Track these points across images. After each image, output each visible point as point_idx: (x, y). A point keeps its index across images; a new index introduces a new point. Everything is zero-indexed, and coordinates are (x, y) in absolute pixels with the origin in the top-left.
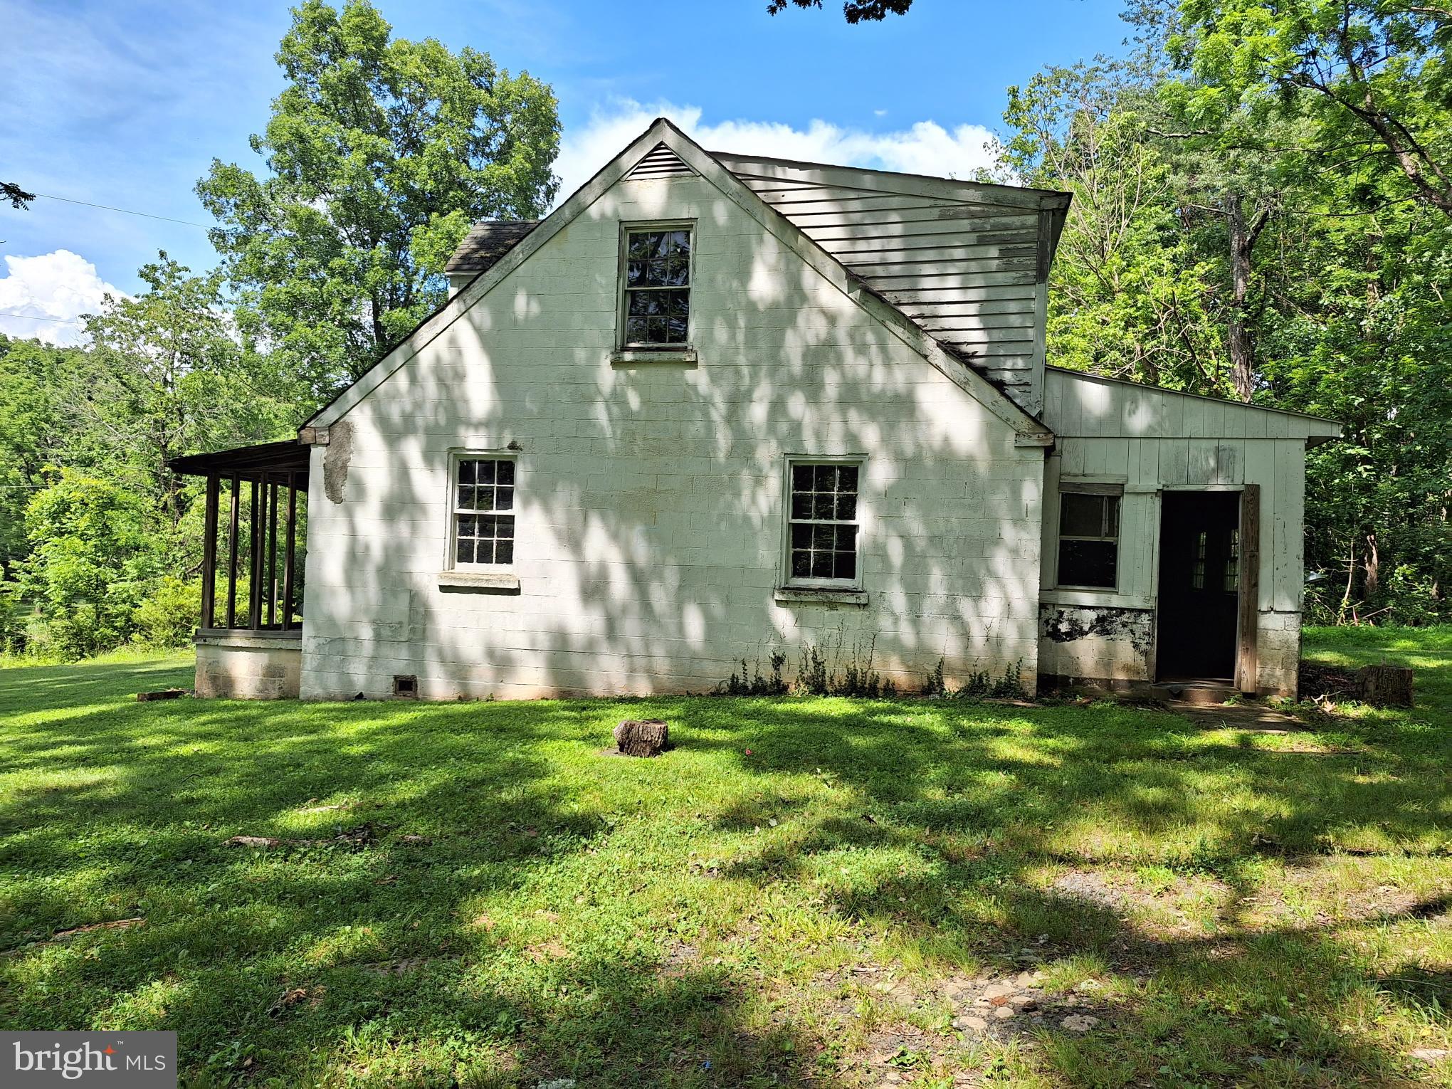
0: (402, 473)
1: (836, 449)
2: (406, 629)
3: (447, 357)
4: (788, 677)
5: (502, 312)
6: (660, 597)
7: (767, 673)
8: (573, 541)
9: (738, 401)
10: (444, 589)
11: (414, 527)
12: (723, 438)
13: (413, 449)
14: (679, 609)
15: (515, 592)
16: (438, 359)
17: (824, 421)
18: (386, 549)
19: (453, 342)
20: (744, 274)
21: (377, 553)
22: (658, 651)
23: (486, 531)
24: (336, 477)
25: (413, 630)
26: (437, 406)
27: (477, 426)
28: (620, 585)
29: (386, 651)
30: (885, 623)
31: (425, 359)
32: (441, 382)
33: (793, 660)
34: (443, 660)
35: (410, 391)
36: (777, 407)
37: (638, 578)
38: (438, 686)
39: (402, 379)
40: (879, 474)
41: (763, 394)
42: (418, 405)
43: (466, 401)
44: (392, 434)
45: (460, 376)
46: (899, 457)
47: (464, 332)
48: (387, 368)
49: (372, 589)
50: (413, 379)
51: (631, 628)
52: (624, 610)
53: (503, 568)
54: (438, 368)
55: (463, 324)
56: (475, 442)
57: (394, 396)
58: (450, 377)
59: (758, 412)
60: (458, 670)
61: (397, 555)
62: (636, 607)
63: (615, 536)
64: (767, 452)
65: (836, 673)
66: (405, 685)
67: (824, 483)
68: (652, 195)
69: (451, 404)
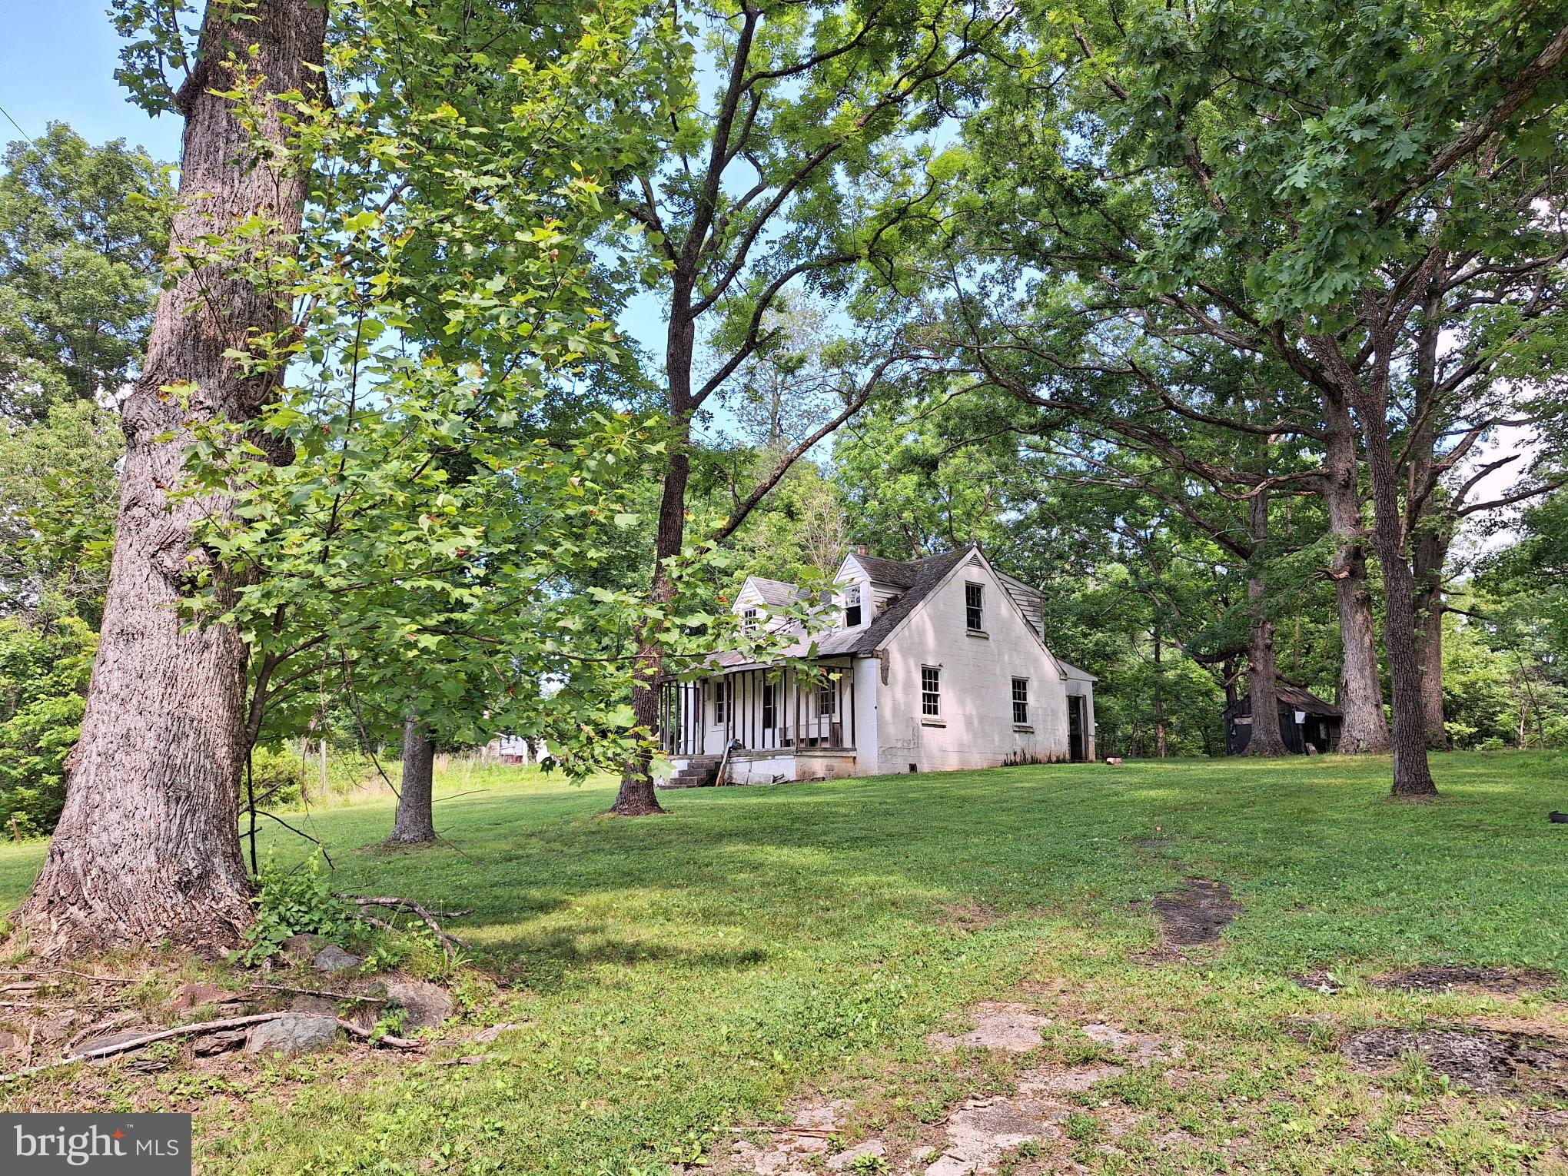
0: (907, 671)
1: (1023, 675)
2: (913, 742)
3: (920, 625)
4: (1018, 760)
5: (936, 607)
6: (987, 728)
7: (1013, 758)
8: (962, 703)
9: (1001, 653)
10: (923, 724)
11: (912, 695)
12: (998, 666)
13: (912, 662)
14: (992, 732)
15: (944, 727)
16: (917, 625)
17: (1021, 661)
18: (905, 705)
19: (922, 618)
20: (999, 607)
21: (902, 708)
22: (988, 749)
23: (930, 701)
24: (884, 672)
25: (915, 743)
26: (918, 644)
27: (930, 653)
28: (976, 722)
29: (906, 752)
30: (1038, 738)
31: (913, 625)
32: (919, 635)
33: (1019, 753)
34: (926, 755)
35: (910, 637)
36: (1010, 656)
37: (981, 719)
38: (926, 768)
39: (906, 631)
40: (1034, 683)
41: (1006, 652)
42: (912, 643)
43: (927, 643)
44: (905, 652)
45: (925, 634)
46: (1037, 677)
47: (926, 616)
49: (901, 723)
50: (911, 632)
51: (980, 740)
52: (978, 731)
53: (936, 716)
54: (918, 628)
55: (924, 612)
56: (931, 663)
57: (904, 637)
58: (921, 632)
59: (1005, 657)
60: (931, 757)
61: (908, 706)
62: (981, 731)
63: (973, 701)
64: (1008, 672)
65: (1028, 756)
66: (913, 768)
67: (1020, 686)
68: (975, 575)
69: (922, 643)
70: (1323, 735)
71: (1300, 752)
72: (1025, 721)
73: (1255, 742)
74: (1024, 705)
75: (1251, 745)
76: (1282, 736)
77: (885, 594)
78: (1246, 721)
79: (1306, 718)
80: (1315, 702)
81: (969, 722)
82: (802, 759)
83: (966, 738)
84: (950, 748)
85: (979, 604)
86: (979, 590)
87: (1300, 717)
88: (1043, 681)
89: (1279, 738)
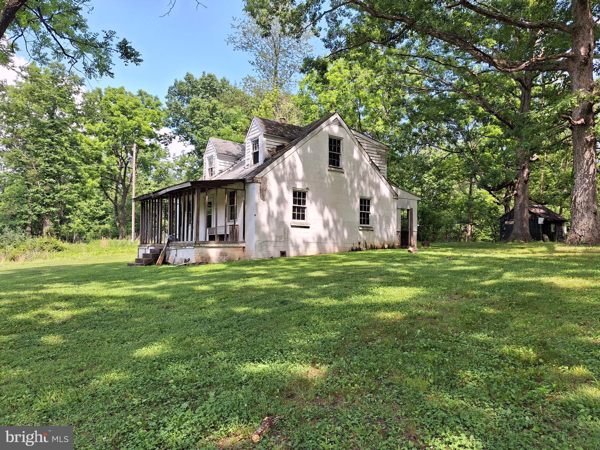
0: (281, 192)
1: (368, 196)
2: (283, 237)
3: (292, 161)
4: (361, 247)
5: (305, 151)
6: (339, 227)
7: (358, 246)
8: (322, 212)
9: (352, 182)
10: (292, 226)
11: (285, 207)
12: (349, 190)
13: (284, 185)
14: (343, 230)
15: (308, 227)
16: (290, 161)
17: (366, 188)
18: (278, 214)
19: (293, 157)
20: (352, 153)
21: (275, 215)
22: (339, 241)
23: (299, 211)
24: (263, 192)
25: (285, 238)
26: (290, 174)
27: (299, 181)
28: (331, 224)
29: (278, 244)
30: (376, 234)
31: (287, 161)
32: (291, 167)
33: (362, 242)
34: (293, 246)
35: (283, 169)
36: (359, 184)
37: (335, 222)
38: (292, 253)
39: (281, 165)
40: (375, 201)
41: (356, 181)
42: (285, 173)
43: (297, 174)
44: (279, 180)
45: (295, 166)
46: (378, 197)
47: (296, 155)
48: (278, 162)
49: (274, 225)
50: (284, 166)
51: (334, 235)
52: (332, 229)
53: (303, 221)
54: (290, 163)
55: (295, 153)
56: (299, 186)
57: (279, 170)
58: (293, 167)
59: (356, 185)
60: (296, 247)
61: (281, 214)
62: (334, 229)
63: (330, 211)
64: (357, 194)
65: (369, 245)
66: (283, 254)
67: (365, 203)
68: (335, 130)
69: (293, 174)
70: (553, 231)
71: (538, 239)
72: (368, 223)
73: (514, 234)
74: (368, 214)
75: (512, 236)
76: (530, 230)
77: (275, 143)
78: (512, 223)
79: (544, 221)
80: (549, 212)
81: (326, 224)
82: (200, 249)
83: (324, 234)
84: (310, 240)
85: (339, 150)
86: (339, 142)
87: (541, 221)
88: (381, 199)
89: (528, 232)
